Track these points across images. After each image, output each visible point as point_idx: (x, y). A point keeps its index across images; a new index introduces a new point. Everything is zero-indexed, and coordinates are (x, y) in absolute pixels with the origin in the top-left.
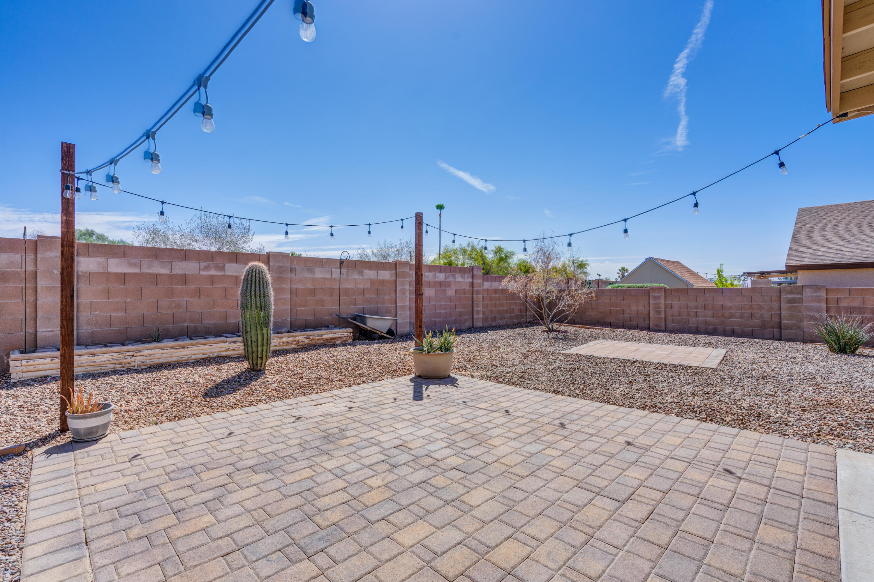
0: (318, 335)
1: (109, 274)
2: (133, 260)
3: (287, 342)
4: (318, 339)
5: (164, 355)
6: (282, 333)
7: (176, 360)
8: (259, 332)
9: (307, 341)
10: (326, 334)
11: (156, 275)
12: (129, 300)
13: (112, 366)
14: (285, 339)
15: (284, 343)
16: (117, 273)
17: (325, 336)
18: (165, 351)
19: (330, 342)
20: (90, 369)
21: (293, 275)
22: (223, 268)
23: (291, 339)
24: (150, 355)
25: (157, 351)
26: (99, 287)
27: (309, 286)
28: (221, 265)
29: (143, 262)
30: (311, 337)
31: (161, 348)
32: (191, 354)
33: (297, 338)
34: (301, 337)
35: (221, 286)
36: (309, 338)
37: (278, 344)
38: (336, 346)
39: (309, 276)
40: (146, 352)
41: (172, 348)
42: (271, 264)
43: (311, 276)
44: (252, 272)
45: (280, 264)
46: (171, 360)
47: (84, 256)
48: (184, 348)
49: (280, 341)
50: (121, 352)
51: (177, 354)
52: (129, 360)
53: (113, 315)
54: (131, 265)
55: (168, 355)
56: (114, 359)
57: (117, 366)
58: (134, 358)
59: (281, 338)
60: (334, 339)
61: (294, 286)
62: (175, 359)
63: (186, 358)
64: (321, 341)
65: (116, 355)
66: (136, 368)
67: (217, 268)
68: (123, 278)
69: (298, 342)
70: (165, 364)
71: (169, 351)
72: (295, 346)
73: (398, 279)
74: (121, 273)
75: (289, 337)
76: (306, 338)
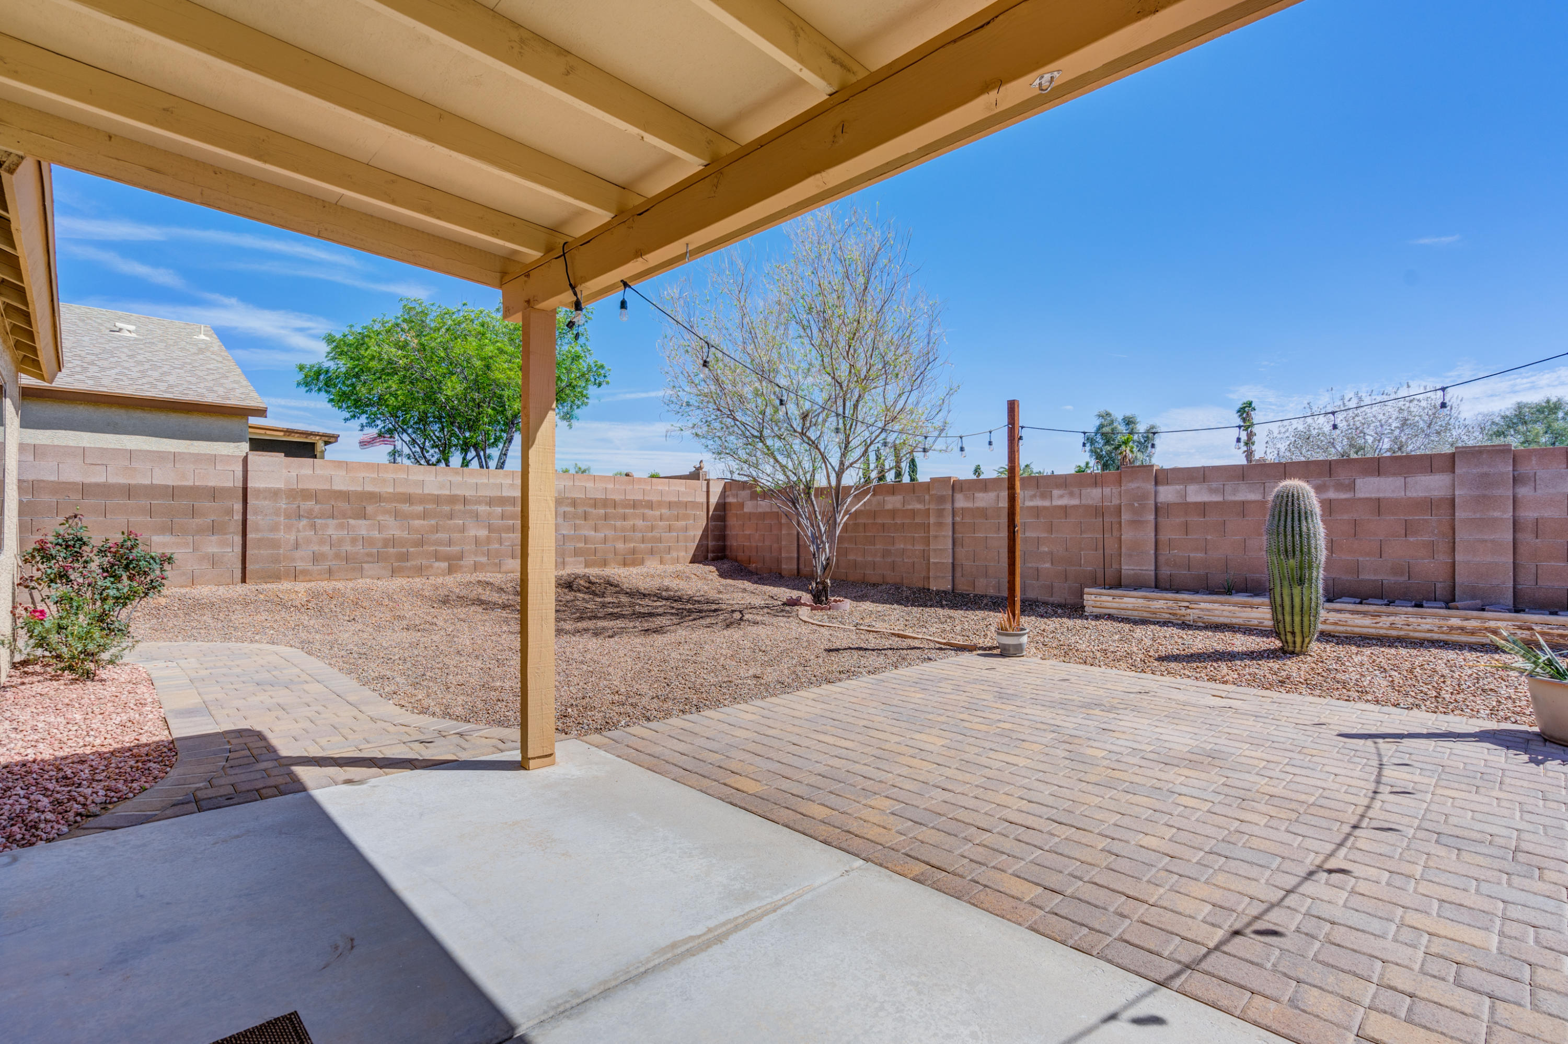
1: (1188, 504)
2: (1214, 485)
3: (1462, 629)
5: (1225, 613)
7: (1242, 622)
8: (1286, 592)
11: (1243, 503)
12: (1209, 537)
13: (1167, 616)
15: (1451, 628)
16: (1196, 503)
18: (1226, 608)
20: (1145, 614)
21: (1524, 491)
22: (1352, 487)
24: (1208, 610)
25: (1216, 606)
26: (1177, 520)
28: (1347, 482)
29: (1226, 487)
31: (1222, 603)
32: (1263, 619)
35: (1345, 517)
37: (1436, 629)
40: (1203, 605)
41: (1235, 604)
44: (1288, 496)
45: (1485, 469)
46: (1234, 621)
47: (1163, 484)
48: (1252, 608)
49: (1442, 622)
50: (1176, 600)
51: (1244, 615)
52: (1183, 611)
53: (1192, 555)
54: (1212, 491)
55: (1230, 615)
56: (1168, 608)
57: (1171, 617)
58: (1189, 611)
59: (1446, 618)
61: (1531, 514)
62: (1240, 621)
63: (1256, 622)
65: (1170, 603)
66: (1191, 623)
67: (1340, 487)
68: (1203, 508)
70: (1226, 625)
71: (1231, 608)
74: (1200, 503)
75: (1467, 619)
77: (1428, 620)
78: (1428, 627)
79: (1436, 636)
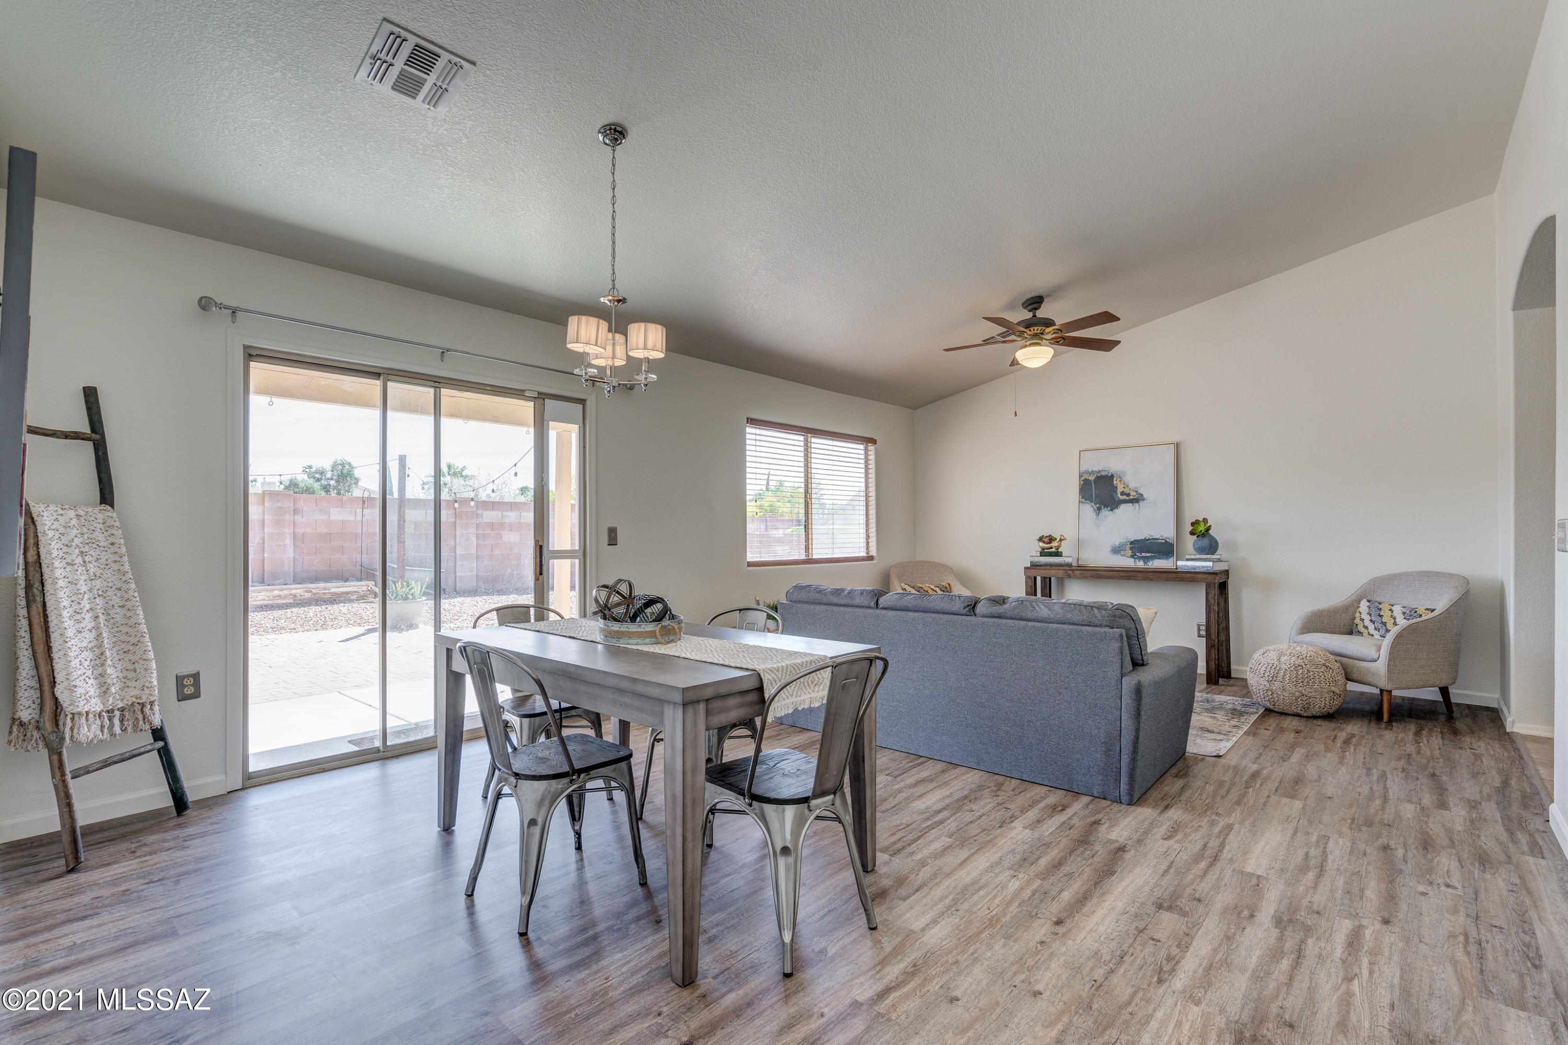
0: (324, 589)
3: (280, 596)
4: (324, 594)
6: (274, 585)
9: (308, 595)
10: (335, 587)
14: (276, 593)
15: (274, 597)
17: (333, 590)
19: (341, 597)
21: (298, 518)
23: (286, 592)
27: (323, 530)
30: (314, 591)
33: (294, 592)
34: (299, 590)
36: (311, 592)
38: (351, 601)
39: (321, 518)
42: (266, 504)
43: (325, 518)
45: (280, 505)
49: (269, 594)
60: (348, 593)
61: (300, 531)
64: (328, 596)
69: (295, 596)
72: (291, 601)
73: (458, 521)
76: (307, 592)
77: (262, 594)
78: (262, 597)
79: (266, 603)
